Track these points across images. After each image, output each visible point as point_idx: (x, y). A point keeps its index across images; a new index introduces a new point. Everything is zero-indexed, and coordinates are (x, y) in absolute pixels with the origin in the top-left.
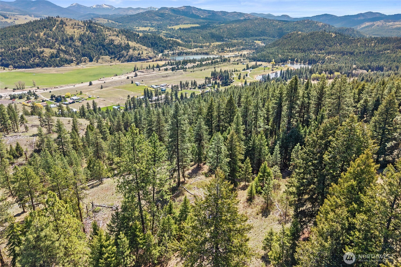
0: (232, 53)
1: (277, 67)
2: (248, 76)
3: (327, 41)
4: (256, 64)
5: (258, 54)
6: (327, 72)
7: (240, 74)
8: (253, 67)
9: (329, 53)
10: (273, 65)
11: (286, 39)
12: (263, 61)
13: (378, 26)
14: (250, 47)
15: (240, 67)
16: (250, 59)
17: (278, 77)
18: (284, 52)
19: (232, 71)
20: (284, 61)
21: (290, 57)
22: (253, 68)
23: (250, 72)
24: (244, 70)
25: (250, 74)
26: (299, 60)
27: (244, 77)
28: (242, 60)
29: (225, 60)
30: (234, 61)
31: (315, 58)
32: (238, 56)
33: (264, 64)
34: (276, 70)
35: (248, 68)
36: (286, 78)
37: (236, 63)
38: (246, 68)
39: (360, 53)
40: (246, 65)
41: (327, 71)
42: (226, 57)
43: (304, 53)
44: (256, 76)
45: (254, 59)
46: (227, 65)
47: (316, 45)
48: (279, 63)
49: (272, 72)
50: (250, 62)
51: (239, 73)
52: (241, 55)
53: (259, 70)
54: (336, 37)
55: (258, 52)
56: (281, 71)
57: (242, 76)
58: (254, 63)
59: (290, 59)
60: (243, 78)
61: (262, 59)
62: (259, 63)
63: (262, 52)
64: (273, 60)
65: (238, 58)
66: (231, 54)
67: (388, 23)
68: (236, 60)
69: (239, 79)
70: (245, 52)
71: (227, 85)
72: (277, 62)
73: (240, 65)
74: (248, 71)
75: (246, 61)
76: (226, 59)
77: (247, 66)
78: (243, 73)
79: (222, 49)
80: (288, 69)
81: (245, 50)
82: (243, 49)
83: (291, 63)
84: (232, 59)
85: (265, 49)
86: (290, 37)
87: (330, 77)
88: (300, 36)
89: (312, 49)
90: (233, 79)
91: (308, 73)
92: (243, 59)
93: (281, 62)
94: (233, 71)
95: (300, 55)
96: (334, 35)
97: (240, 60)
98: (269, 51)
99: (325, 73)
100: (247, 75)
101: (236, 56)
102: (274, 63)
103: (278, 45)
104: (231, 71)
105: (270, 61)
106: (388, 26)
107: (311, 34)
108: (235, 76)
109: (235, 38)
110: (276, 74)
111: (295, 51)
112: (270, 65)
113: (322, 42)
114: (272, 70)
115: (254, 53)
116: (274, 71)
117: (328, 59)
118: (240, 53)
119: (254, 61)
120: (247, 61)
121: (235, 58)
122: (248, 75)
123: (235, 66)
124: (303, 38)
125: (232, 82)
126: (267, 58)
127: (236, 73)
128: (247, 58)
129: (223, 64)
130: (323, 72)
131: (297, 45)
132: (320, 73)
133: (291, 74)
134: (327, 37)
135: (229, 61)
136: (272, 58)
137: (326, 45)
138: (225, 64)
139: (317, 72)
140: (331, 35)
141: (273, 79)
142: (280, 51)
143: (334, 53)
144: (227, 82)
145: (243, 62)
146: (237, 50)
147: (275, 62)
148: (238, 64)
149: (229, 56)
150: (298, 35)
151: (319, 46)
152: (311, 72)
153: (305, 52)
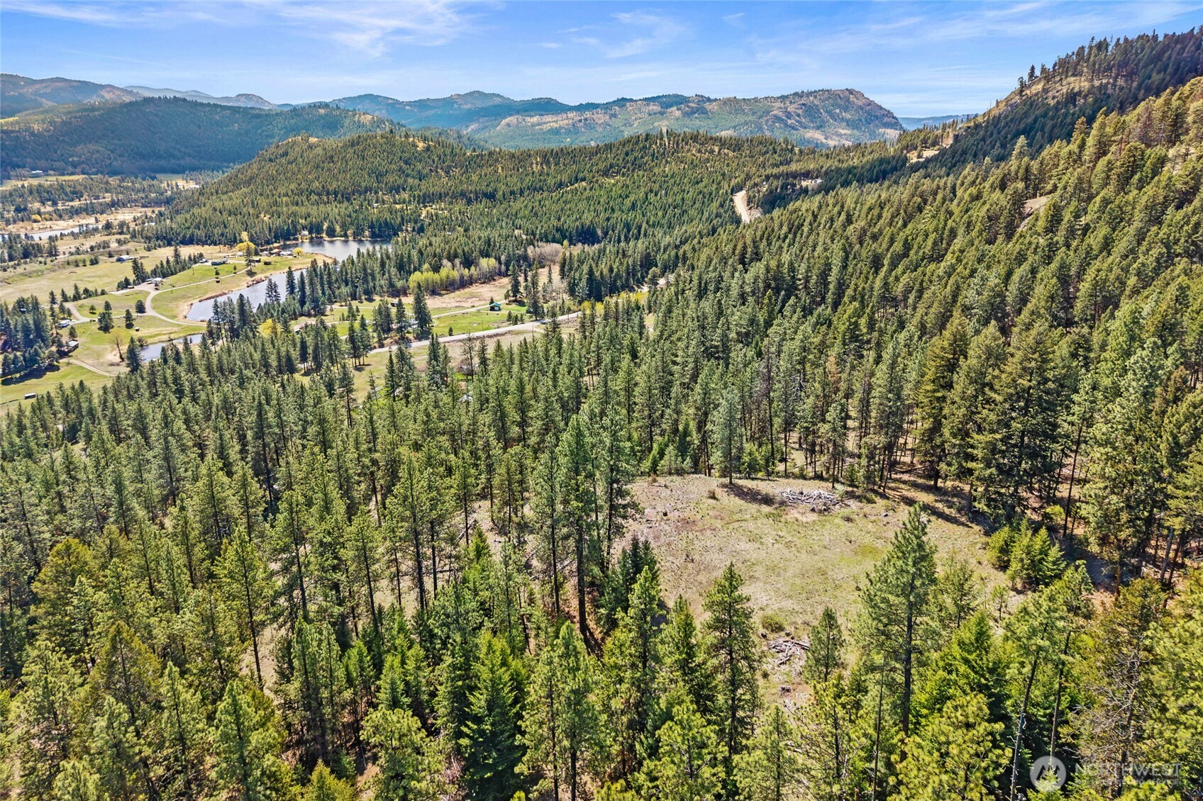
0: (71, 222)
1: (264, 258)
2: (150, 312)
3: (406, 163)
4: (177, 255)
5: (179, 218)
6: (457, 261)
7: (108, 306)
8: (164, 271)
9: (426, 199)
10: (249, 253)
11: (271, 160)
12: (204, 243)
13: (508, 125)
14: (142, 195)
15: (107, 275)
16: (148, 239)
17: (282, 300)
18: (275, 203)
19: (65, 299)
20: (286, 236)
21: (302, 221)
22: (164, 276)
23: (154, 293)
24: (125, 284)
25: (154, 300)
26: (338, 229)
27: (128, 317)
28: (114, 245)
29: (30, 252)
30: (78, 252)
31: (387, 216)
32: (96, 230)
33: (211, 252)
34: (263, 271)
35: (141, 277)
36: (315, 300)
37: (87, 257)
38: (132, 278)
39: (512, 193)
40: (130, 264)
41: (456, 256)
42: (41, 236)
43: (346, 204)
44: (184, 307)
45: (166, 239)
46: (40, 274)
47: (379, 176)
48: (268, 243)
49: (249, 279)
50: (149, 249)
51: (99, 302)
52: (108, 226)
53: (192, 279)
54: (428, 149)
55: (177, 212)
56: (290, 274)
57: (118, 316)
58: (166, 253)
59: (304, 228)
60: (123, 323)
61: (200, 233)
62: (186, 251)
63: (196, 211)
64: (245, 235)
65: (97, 239)
66: (62, 224)
67: (528, 119)
68: (87, 247)
69: (106, 328)
70: (125, 215)
71: (39, 373)
72: (261, 242)
73: (105, 265)
74: (144, 287)
75: (131, 246)
76: (38, 249)
77: (137, 267)
78: (121, 302)
79: (18, 210)
80: (314, 263)
81: (124, 205)
82: (114, 205)
83: (311, 240)
84: (64, 247)
85: (202, 199)
86: (286, 154)
87: (471, 277)
88: (319, 151)
89: (367, 189)
90: (73, 335)
91: (394, 271)
92: (119, 241)
93: (277, 238)
94: (70, 293)
95: (336, 210)
96: (421, 145)
97: (105, 245)
98: (219, 205)
99: (449, 264)
100: (141, 309)
101: (88, 233)
102: (252, 246)
103: (248, 183)
104: (59, 298)
105: (233, 241)
106: (532, 126)
107: (353, 144)
108: (80, 317)
109: (74, 165)
110: (272, 288)
111: (314, 197)
112: (235, 257)
113: (393, 166)
114: (251, 274)
115: (161, 214)
116: (257, 277)
117: (430, 216)
118: (103, 219)
119: (169, 244)
120: (137, 249)
121: (81, 240)
122: (148, 305)
123: (80, 270)
124: (332, 157)
125: (63, 354)
126: (217, 231)
127: (87, 302)
128: (133, 236)
129: (20, 270)
130: (445, 262)
131: (317, 178)
132: (436, 269)
133: (330, 283)
134: (403, 152)
135: (53, 253)
136: (239, 226)
137: (407, 176)
138: (32, 266)
139: (426, 266)
140: (415, 146)
141: (265, 312)
142: (263, 202)
143: (440, 197)
144: (31, 360)
145: (119, 252)
146: (89, 210)
147: (252, 240)
148: (94, 262)
149: (53, 234)
150: (310, 147)
151: (391, 179)
152: (404, 267)
153: (348, 200)
